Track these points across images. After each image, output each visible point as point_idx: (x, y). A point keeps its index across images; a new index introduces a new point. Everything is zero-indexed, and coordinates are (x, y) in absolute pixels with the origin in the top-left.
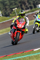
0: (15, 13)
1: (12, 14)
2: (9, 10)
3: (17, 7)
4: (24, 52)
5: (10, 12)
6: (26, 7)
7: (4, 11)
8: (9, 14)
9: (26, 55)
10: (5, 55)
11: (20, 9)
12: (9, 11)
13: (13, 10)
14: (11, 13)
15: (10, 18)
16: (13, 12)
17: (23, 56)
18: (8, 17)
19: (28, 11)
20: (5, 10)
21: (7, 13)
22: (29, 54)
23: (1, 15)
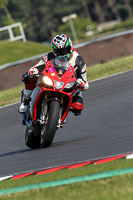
0: (70, 31)
2: (51, 20)
3: (77, 12)
4: (92, 163)
5: (54, 26)
6: (106, 13)
7: (34, 24)
8: (50, 34)
9: (101, 172)
10: (31, 171)
11: (85, 17)
12: (50, 25)
13: (65, 19)
14: (56, 30)
16: (61, 28)
17: (90, 174)
19: (112, 24)
20: (35, 19)
21: (43, 30)
22: (111, 170)
23: (23, 36)
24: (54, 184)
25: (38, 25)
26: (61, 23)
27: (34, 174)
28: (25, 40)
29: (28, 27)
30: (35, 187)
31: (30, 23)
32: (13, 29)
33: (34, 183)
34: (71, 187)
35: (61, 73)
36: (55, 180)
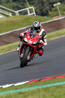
0: (57, 10)
1: (52, 12)
7: (40, 7)
8: (48, 12)
12: (47, 7)
13: (55, 5)
14: (51, 10)
15: (50, 18)
16: (53, 9)
18: (46, 17)
20: (40, 5)
21: (44, 10)
23: (34, 13)
24: (49, 85)
25: (42, 8)
26: (53, 7)
27: (39, 80)
28: (35, 15)
29: (37, 9)
30: (40, 87)
31: (38, 6)
32: (29, 9)
33: (40, 85)
34: (57, 87)
35: (32, 37)
36: (50, 83)
